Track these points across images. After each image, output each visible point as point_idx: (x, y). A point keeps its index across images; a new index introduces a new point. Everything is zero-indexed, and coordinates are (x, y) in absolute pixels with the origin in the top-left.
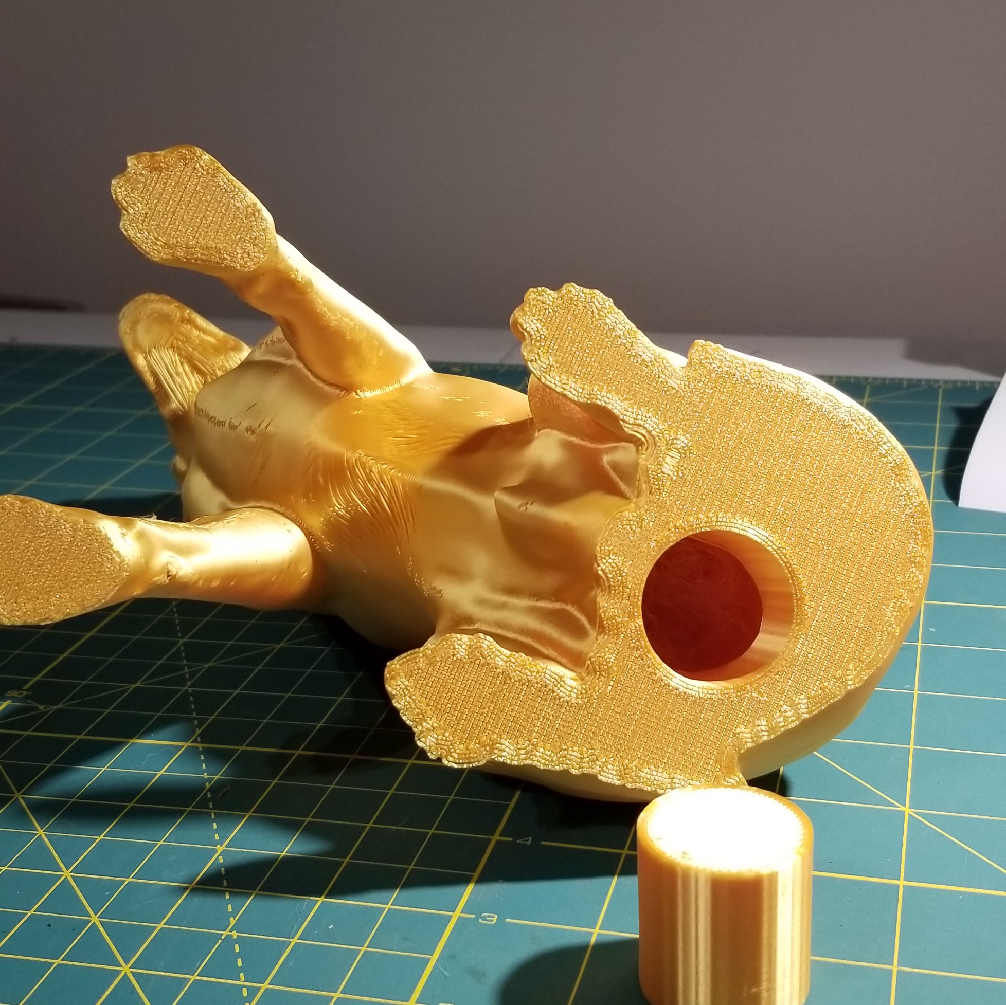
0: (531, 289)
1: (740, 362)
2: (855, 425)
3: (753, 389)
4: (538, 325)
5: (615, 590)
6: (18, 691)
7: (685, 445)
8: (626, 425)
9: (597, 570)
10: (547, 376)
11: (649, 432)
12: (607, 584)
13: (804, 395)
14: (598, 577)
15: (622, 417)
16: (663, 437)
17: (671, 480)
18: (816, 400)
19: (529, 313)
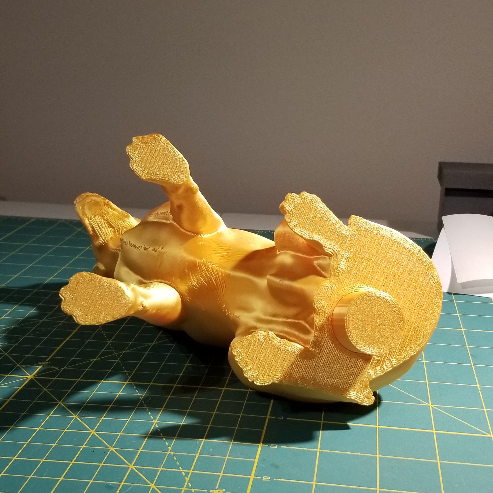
0: (288, 194)
1: (369, 224)
2: (413, 250)
3: (374, 235)
4: (292, 208)
5: (321, 314)
6: (44, 362)
7: (348, 257)
8: (326, 248)
9: (314, 306)
10: (295, 228)
11: (334, 251)
12: (318, 312)
13: (394, 238)
14: (315, 309)
15: (324, 245)
16: (340, 253)
17: (343, 270)
18: (398, 240)
19: (288, 203)
